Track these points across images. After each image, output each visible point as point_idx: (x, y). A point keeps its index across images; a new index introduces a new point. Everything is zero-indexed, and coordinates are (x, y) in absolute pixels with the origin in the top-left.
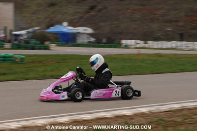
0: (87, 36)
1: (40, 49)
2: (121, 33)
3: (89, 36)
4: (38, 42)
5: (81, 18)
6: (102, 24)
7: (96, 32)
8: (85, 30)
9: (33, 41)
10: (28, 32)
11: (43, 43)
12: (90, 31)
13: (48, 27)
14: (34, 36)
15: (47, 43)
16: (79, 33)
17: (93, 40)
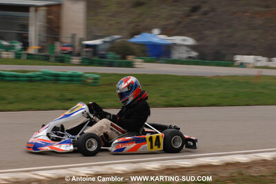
0: (185, 49)
1: (120, 65)
2: (234, 46)
3: (189, 49)
4: (118, 56)
5: (179, 23)
6: (207, 32)
7: (200, 43)
8: (184, 40)
9: (111, 55)
10: (105, 42)
11: (124, 58)
12: (190, 41)
13: (132, 35)
14: (113, 47)
15: (130, 58)
16: (175, 44)
17: (194, 54)
